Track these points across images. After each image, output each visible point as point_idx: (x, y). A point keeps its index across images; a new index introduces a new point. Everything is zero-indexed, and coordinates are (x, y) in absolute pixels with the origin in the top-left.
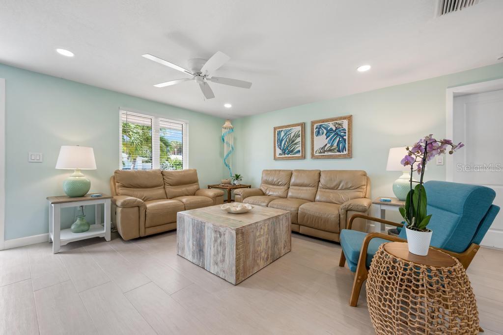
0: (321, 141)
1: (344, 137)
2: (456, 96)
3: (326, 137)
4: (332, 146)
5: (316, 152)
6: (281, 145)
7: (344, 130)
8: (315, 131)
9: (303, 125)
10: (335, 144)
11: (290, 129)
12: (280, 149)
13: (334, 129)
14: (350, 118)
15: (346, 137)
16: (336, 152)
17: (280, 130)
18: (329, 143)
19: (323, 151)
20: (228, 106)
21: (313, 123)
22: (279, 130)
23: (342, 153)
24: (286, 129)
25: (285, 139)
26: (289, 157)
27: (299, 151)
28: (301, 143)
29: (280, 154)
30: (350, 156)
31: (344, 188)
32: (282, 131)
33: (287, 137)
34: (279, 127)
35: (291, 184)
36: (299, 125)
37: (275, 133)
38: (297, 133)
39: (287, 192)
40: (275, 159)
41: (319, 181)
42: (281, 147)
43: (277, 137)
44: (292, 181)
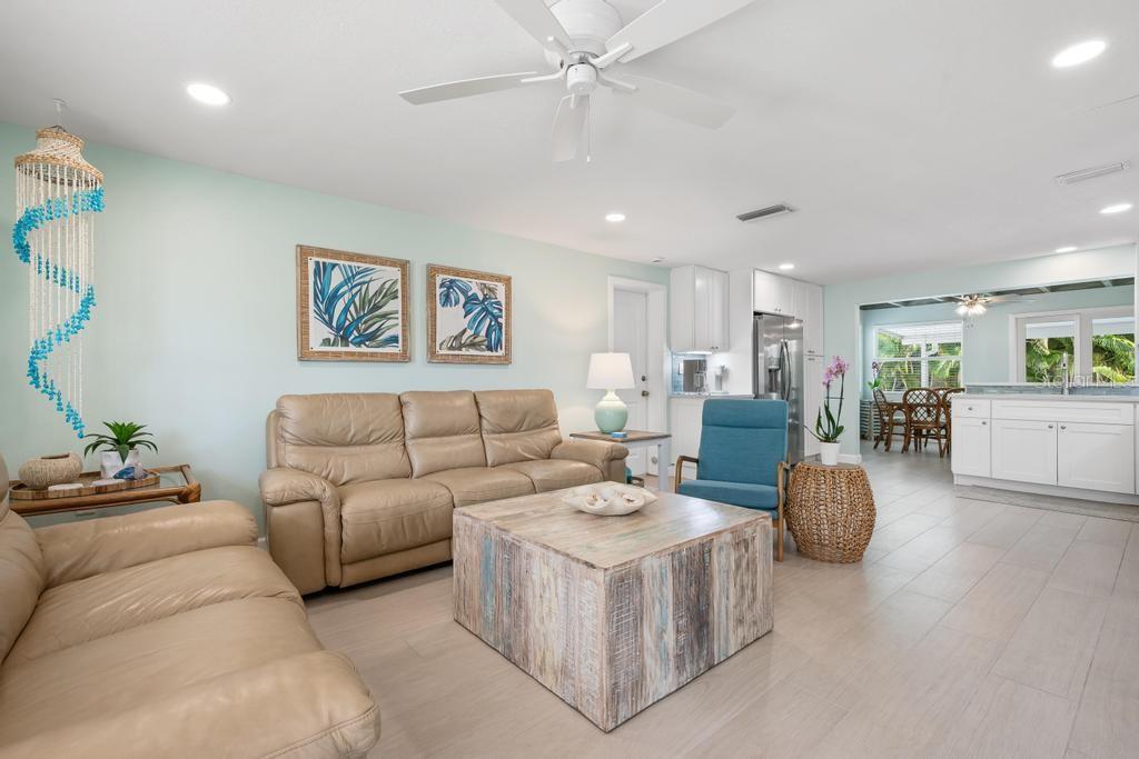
0: (452, 320)
1: (499, 320)
2: (617, 290)
3: (463, 312)
4: (476, 335)
5: (441, 344)
6: (329, 311)
7: (498, 303)
8: (439, 291)
10: (483, 333)
11: (366, 270)
12: (329, 324)
13: (481, 297)
14: (507, 281)
15: (502, 321)
16: (483, 350)
17: (328, 261)
18: (470, 328)
19: (457, 342)
21: (432, 271)
22: (321, 260)
23: (494, 354)
24: (353, 264)
25: (347, 297)
26: (361, 354)
27: (394, 339)
28: (400, 315)
29: (326, 342)
30: (506, 360)
31: (532, 425)
32: (334, 266)
33: (354, 291)
34: (324, 252)
35: (408, 435)
36: (393, 263)
37: (303, 265)
38: (387, 286)
39: (405, 457)
40: (305, 355)
41: (480, 416)
42: (331, 318)
43: (315, 283)
44: (412, 424)
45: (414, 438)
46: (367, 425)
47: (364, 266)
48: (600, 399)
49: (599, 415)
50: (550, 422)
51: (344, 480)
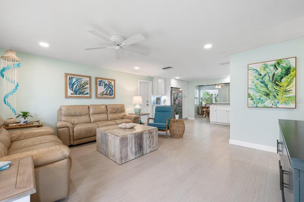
2: (140, 82)
3: (104, 87)
4: (107, 92)
5: (99, 94)
6: (72, 87)
7: (112, 85)
8: (98, 83)
9: (90, 77)
10: (109, 92)
11: (81, 78)
12: (72, 90)
13: (108, 84)
14: (114, 81)
15: (113, 89)
16: (109, 96)
17: (72, 76)
18: (105, 90)
19: (102, 94)
21: (97, 79)
22: (70, 76)
23: (111, 96)
24: (78, 77)
25: (76, 84)
26: (80, 97)
27: (88, 93)
28: (89, 88)
29: (72, 94)
31: (119, 112)
32: (74, 77)
33: (78, 83)
34: (71, 75)
35: (90, 114)
36: (87, 77)
37: (66, 77)
38: (86, 82)
39: (89, 119)
40: (67, 97)
41: (107, 110)
42: (73, 89)
43: (69, 81)
44: (91, 112)
45: (91, 115)
46: (81, 112)
47: (80, 77)
48: (135, 106)
49: (135, 110)
50: (123, 111)
51: (75, 123)
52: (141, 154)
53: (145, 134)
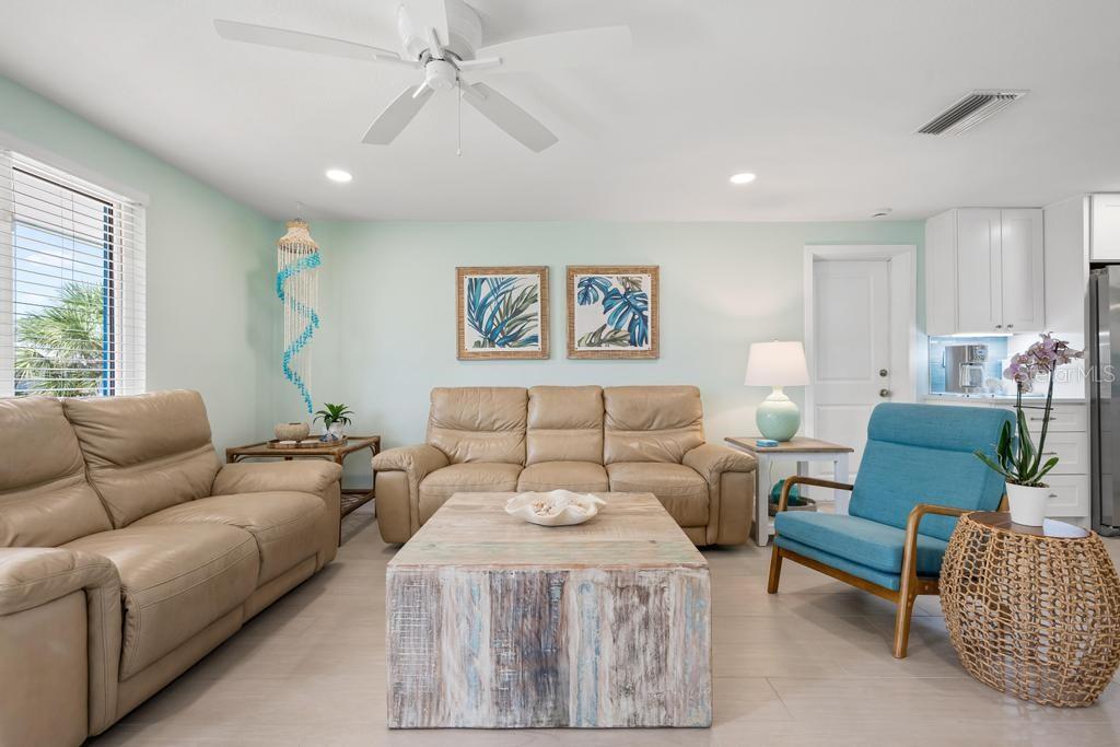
0: (592, 317)
1: (644, 313)
2: (817, 260)
3: (602, 308)
4: (617, 330)
5: (580, 341)
6: (479, 318)
7: (644, 296)
8: (577, 290)
9: (543, 272)
10: (625, 327)
11: (509, 280)
12: (479, 329)
13: (622, 291)
14: (654, 272)
15: (648, 313)
16: (625, 345)
17: (478, 277)
18: (611, 323)
19: (596, 337)
20: (339, 176)
21: (571, 272)
22: (473, 277)
23: (639, 348)
24: (499, 276)
25: (493, 305)
26: (509, 353)
27: (534, 339)
28: (539, 317)
29: (478, 344)
30: (654, 354)
31: (665, 424)
32: (483, 280)
33: (499, 300)
34: (475, 270)
35: (529, 426)
36: (533, 270)
37: (460, 282)
38: (528, 291)
39: (522, 444)
40: (462, 356)
41: (605, 411)
42: (481, 324)
43: (469, 296)
44: (534, 416)
45: (533, 428)
46: (492, 414)
47: (507, 277)
49: (760, 416)
51: (467, 459)
52: (544, 718)
53: (583, 587)
